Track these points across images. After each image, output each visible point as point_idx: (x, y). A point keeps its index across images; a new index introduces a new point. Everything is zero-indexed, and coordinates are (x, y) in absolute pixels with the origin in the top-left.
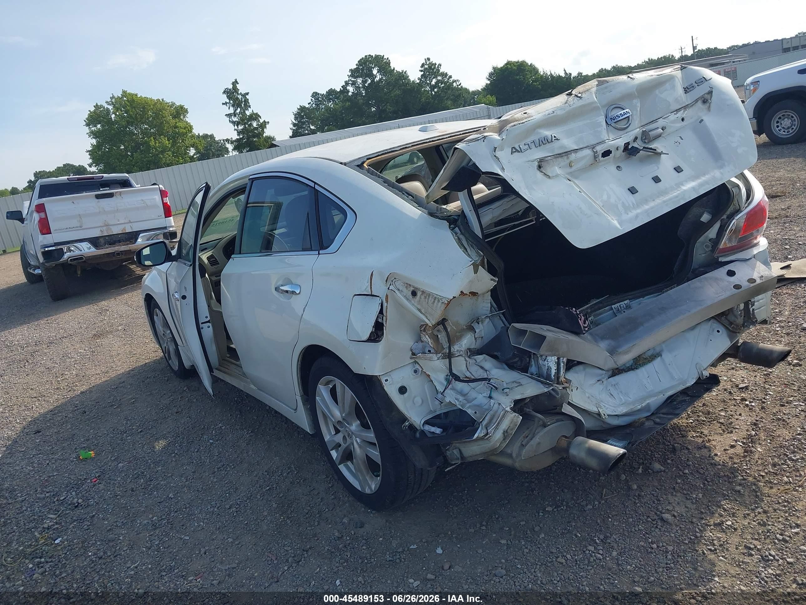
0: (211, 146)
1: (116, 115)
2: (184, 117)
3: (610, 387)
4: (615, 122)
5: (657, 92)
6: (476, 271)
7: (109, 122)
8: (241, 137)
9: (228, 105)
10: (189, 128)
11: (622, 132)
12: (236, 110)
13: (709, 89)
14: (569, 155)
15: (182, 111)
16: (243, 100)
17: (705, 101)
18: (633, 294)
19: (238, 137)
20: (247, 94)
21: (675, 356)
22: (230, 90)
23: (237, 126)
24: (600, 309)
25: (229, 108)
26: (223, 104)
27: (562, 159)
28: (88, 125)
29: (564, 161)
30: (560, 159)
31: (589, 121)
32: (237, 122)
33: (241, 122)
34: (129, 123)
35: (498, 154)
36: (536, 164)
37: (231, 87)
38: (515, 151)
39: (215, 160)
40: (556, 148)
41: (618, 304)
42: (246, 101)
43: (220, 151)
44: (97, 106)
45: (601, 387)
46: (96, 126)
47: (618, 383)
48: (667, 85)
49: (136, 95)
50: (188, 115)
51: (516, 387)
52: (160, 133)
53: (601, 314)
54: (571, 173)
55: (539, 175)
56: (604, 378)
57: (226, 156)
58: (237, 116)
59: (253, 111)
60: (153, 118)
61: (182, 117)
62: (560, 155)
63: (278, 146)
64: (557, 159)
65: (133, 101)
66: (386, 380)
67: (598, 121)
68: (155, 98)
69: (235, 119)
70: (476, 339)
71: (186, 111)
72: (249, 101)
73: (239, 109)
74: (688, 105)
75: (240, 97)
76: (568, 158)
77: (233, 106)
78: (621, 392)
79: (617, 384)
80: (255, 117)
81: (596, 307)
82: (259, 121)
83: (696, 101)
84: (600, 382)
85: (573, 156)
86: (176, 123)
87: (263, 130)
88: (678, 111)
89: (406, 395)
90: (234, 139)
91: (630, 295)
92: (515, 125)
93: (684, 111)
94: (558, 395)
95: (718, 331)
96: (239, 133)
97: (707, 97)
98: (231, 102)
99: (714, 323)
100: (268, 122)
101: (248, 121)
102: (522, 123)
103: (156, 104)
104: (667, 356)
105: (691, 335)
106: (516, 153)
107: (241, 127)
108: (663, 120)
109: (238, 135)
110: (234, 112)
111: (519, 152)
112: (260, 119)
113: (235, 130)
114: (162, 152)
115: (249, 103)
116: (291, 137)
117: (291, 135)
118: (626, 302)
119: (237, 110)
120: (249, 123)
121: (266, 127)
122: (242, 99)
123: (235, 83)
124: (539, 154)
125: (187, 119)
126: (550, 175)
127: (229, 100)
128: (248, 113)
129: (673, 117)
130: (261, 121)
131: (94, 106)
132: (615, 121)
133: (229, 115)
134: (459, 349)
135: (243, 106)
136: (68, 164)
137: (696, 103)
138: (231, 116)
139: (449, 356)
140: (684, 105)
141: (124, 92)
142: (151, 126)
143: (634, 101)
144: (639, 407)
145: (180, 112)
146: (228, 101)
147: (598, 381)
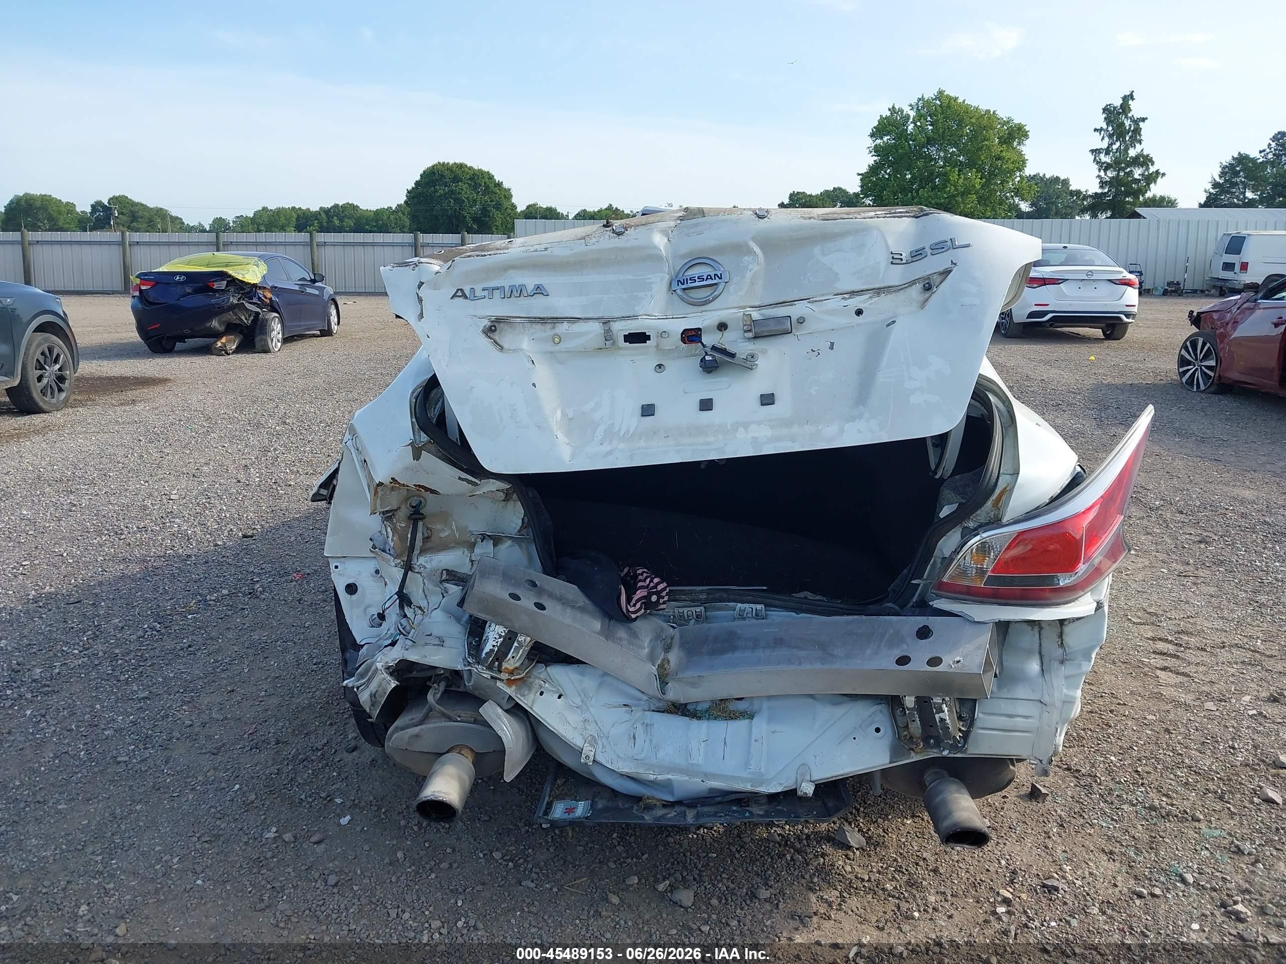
0: (1058, 197)
1: (916, 125)
2: (1019, 144)
3: (639, 725)
4: (684, 289)
5: (817, 250)
6: (417, 456)
7: (902, 135)
8: (1106, 190)
9: (1102, 132)
10: (1021, 163)
11: (696, 309)
12: (1112, 144)
13: (949, 265)
14: (557, 324)
15: (1018, 134)
16: (1132, 128)
17: (928, 288)
18: (785, 601)
19: (1100, 191)
20: (1143, 120)
21: (773, 732)
22: (1115, 108)
23: (1105, 170)
24: (720, 602)
25: (1103, 139)
26: (1096, 130)
27: (543, 327)
28: (872, 135)
29: (546, 331)
30: (538, 327)
31: (630, 277)
32: (1108, 164)
33: (1114, 165)
34: (930, 141)
35: (424, 292)
36: (486, 323)
37: (1118, 102)
38: (461, 294)
39: (1057, 221)
40: (538, 306)
41: (747, 605)
42: (1137, 131)
43: (1071, 208)
44: (893, 110)
45: (627, 717)
46: (882, 138)
47: (653, 725)
48: (848, 242)
49: (956, 99)
50: (1027, 142)
51: (434, 645)
52: (972, 164)
53: (719, 609)
54: (552, 352)
55: (484, 342)
56: (637, 706)
57: (1077, 218)
58: (1111, 154)
59: (1142, 150)
60: (970, 140)
61: (1015, 143)
62: (543, 320)
63: (1144, 218)
64: (534, 325)
65: (949, 107)
66: (336, 567)
67: (648, 281)
68: (983, 107)
69: (1104, 158)
70: (472, 561)
71: (1026, 135)
72: (1142, 133)
73: (1118, 144)
74: (889, 287)
75: (1127, 123)
76: (554, 328)
77: (1110, 136)
78: (651, 741)
79: (651, 725)
80: (1144, 161)
81: (717, 595)
82: (1148, 169)
83: (913, 283)
84: (627, 708)
85: (563, 328)
86: (1001, 151)
87: (1148, 184)
88: (853, 293)
89: (354, 597)
90: (1090, 193)
91: (779, 600)
92: (469, 256)
93: (871, 298)
94: (469, 683)
95: (878, 730)
96: (1103, 184)
97: (936, 279)
98: (1110, 128)
99: (881, 711)
100: (1164, 174)
101: (1128, 166)
102: (482, 256)
103: (983, 116)
104: (760, 725)
105: (826, 712)
106: (461, 299)
107: (1111, 174)
108: (809, 305)
109: (1101, 187)
110: (1108, 147)
111: (466, 297)
112: (1150, 166)
113: (1099, 176)
114: (963, 194)
115: (1140, 135)
116: (1201, 206)
117: (1202, 202)
118: (759, 607)
119: (1115, 144)
120: (1129, 169)
121: (1155, 182)
122: (1130, 128)
123: (1128, 98)
124: (498, 308)
125: (1022, 148)
126: (506, 346)
127: (1108, 124)
128: (1132, 153)
129: (836, 303)
130: (1152, 169)
131: (889, 110)
132: (684, 287)
133: (1095, 152)
134: (423, 564)
135: (1127, 138)
136: (840, 189)
137: (910, 286)
138: (1100, 153)
139: (408, 567)
140: (877, 286)
141: (941, 92)
142: (961, 152)
143: (746, 258)
144: (652, 777)
145: (1017, 133)
146: (1105, 127)
147: (624, 705)
